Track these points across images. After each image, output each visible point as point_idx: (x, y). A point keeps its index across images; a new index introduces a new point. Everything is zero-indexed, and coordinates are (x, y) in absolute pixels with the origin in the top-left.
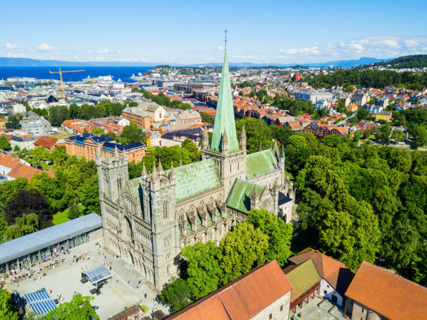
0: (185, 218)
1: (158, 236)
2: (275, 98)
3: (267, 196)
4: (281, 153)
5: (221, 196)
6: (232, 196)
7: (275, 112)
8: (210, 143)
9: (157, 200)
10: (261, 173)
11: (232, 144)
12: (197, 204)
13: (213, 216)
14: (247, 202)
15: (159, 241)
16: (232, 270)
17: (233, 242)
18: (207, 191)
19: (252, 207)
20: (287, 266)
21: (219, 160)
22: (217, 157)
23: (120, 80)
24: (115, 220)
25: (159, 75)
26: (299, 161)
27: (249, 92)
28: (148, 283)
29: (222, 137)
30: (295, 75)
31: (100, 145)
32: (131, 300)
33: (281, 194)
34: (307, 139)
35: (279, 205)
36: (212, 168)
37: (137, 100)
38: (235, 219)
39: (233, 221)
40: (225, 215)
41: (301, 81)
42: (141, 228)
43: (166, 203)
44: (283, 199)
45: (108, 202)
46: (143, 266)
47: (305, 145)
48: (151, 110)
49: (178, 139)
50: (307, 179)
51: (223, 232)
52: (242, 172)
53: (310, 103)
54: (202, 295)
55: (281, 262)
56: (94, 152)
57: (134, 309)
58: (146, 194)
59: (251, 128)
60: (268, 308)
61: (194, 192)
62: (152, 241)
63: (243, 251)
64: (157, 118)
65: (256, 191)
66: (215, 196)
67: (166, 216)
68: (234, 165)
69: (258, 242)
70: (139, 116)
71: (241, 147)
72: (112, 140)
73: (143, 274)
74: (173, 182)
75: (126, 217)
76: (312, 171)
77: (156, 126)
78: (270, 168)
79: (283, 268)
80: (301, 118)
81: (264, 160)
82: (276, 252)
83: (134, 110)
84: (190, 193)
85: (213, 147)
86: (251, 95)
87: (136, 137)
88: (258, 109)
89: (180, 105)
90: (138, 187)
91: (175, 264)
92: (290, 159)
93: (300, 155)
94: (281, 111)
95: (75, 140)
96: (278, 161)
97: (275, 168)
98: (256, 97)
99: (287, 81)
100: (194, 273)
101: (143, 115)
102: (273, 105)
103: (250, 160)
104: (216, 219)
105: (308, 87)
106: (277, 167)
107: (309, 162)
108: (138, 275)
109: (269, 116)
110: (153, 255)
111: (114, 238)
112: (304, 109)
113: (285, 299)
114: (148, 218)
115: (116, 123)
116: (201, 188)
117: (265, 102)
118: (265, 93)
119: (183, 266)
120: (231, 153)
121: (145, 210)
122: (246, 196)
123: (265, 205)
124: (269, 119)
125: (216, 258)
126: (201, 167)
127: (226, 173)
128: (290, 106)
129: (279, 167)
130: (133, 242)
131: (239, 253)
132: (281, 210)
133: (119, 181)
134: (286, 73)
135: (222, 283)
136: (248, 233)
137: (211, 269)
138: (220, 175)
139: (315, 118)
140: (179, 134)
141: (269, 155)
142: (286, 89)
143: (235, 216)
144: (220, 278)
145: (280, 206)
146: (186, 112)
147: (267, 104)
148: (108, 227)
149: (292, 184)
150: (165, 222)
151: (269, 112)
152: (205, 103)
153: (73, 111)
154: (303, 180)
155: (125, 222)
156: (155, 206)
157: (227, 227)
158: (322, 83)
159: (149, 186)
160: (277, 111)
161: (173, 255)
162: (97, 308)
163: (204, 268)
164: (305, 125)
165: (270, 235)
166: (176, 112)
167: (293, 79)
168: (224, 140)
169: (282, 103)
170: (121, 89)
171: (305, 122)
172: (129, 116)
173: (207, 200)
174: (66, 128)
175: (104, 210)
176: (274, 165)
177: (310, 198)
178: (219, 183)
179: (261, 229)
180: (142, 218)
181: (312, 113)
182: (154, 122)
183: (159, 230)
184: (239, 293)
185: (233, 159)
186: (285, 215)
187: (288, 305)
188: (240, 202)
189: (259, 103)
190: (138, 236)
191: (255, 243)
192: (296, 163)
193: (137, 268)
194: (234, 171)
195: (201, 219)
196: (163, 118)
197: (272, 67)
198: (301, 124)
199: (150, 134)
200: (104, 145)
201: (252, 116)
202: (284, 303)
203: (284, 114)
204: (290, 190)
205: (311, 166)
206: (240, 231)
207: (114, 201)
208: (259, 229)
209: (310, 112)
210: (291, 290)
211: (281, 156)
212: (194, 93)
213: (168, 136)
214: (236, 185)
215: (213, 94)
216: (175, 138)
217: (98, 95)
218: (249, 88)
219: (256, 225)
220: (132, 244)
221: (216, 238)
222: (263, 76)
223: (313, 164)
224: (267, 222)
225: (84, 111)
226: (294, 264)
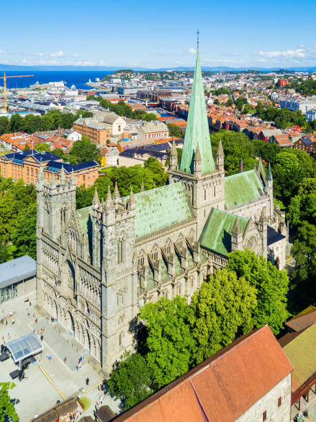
0: (146, 264)
1: (109, 289)
2: (257, 107)
3: (252, 232)
4: (268, 174)
5: (192, 232)
6: (207, 233)
7: (258, 124)
8: (179, 162)
9: (110, 238)
10: (243, 200)
11: (206, 163)
12: (162, 242)
13: (183, 259)
14: (227, 240)
15: (111, 296)
16: (209, 341)
17: (209, 298)
18: (175, 225)
19: (233, 246)
20: (284, 334)
21: (190, 183)
22: (189, 180)
23: (73, 86)
24: (54, 267)
25: (120, 80)
26: (291, 185)
27: (226, 100)
28: (91, 360)
29: (194, 154)
30: (279, 81)
31: (44, 165)
32: (67, 389)
33: (270, 229)
34: (298, 157)
35: (269, 244)
36: (181, 195)
37: (93, 110)
38: (211, 264)
39: (209, 267)
40: (198, 258)
41: (287, 87)
42: (88, 277)
43: (121, 242)
44: (274, 237)
45: (47, 240)
46: (86, 334)
47: (297, 164)
48: (108, 122)
49: (140, 157)
50: (302, 209)
51: (195, 283)
52: (220, 200)
53: (299, 113)
54: (167, 381)
55: (275, 328)
56: (35, 175)
57: (70, 404)
58: (96, 229)
59: (229, 143)
60: (260, 402)
61: (158, 226)
62: (101, 297)
63: (223, 311)
64: (115, 131)
65: (238, 225)
66: (186, 231)
67: (121, 260)
68: (210, 191)
69: (243, 297)
70: (93, 129)
71: (217, 167)
72: (59, 158)
73: (86, 346)
74: (131, 213)
75: (68, 261)
76: (307, 199)
77: (114, 141)
78: (254, 193)
79: (278, 337)
80: (289, 131)
81: (246, 184)
82: (268, 313)
83: (88, 122)
84: (153, 228)
85: (183, 167)
86: (229, 104)
87: (88, 155)
88: (237, 121)
89: (144, 116)
90: (87, 219)
91: (130, 331)
92: (279, 183)
93: (292, 178)
94: (265, 122)
95: (13, 159)
96: (264, 185)
97: (261, 194)
98: (234, 106)
99: (270, 88)
100: (156, 346)
101: (98, 128)
102: (255, 115)
103: (228, 183)
104: (186, 264)
105: (295, 94)
106: (263, 193)
107: (303, 186)
108: (79, 348)
109: (250, 129)
110: (101, 318)
111: (50, 292)
112: (292, 121)
113: (284, 387)
114: (97, 263)
115: (66, 137)
116: (168, 222)
117: (245, 112)
118: (245, 101)
119: (141, 333)
120: (205, 174)
121: (94, 251)
122: (225, 232)
123: (251, 245)
124: (251, 132)
125: (186, 322)
126: (168, 193)
127: (200, 201)
128: (276, 116)
129: (266, 193)
130: (76, 298)
131: (218, 315)
132: (271, 251)
133: (63, 212)
134: (269, 78)
135: (195, 360)
136: (229, 285)
137: (180, 338)
138: (192, 204)
139: (307, 131)
140: (141, 151)
141: (253, 177)
142: (270, 97)
143: (211, 260)
144: (192, 352)
145: (270, 246)
146: (151, 124)
147: (248, 115)
148: (44, 276)
149: (283, 216)
150: (119, 268)
151: (251, 124)
152: (173, 113)
153: (14, 123)
154: (298, 210)
155: (66, 268)
156: (108, 246)
157: (201, 275)
158: (312, 90)
159: (101, 219)
160: (260, 123)
161: (129, 318)
162: (18, 401)
163: (169, 338)
164: (295, 140)
165: (258, 287)
166: (139, 123)
167: (278, 85)
168: (197, 158)
169: (266, 113)
170: (74, 96)
171: (295, 136)
172: (82, 129)
173: (174, 237)
174: (4, 143)
175: (41, 251)
176: (259, 190)
177: (307, 234)
178: (190, 214)
179: (247, 280)
180: (89, 263)
181: (303, 125)
182: (112, 136)
183: (110, 280)
184: (219, 378)
185: (208, 182)
186: (278, 259)
187: (289, 397)
188: (218, 241)
189: (238, 113)
190: (83, 290)
191: (238, 299)
192: (287, 188)
193: (79, 338)
194: (210, 198)
195: (166, 264)
196: (122, 132)
197: (253, 72)
198: (290, 138)
199: (105, 151)
200: (49, 165)
201: (230, 129)
202: (283, 395)
203: (269, 126)
204: (281, 224)
205: (306, 191)
206: (218, 282)
207: (55, 239)
208: (243, 279)
209: (300, 124)
210: (292, 372)
211: (268, 179)
212: (161, 101)
213: (128, 153)
214: (212, 216)
215: (183, 103)
216: (136, 156)
217: (46, 104)
218: (226, 95)
219: (240, 273)
220: (73, 300)
221: (186, 291)
222: (242, 82)
223: (308, 189)
224: (254, 268)
225: (27, 122)
226: (294, 331)
